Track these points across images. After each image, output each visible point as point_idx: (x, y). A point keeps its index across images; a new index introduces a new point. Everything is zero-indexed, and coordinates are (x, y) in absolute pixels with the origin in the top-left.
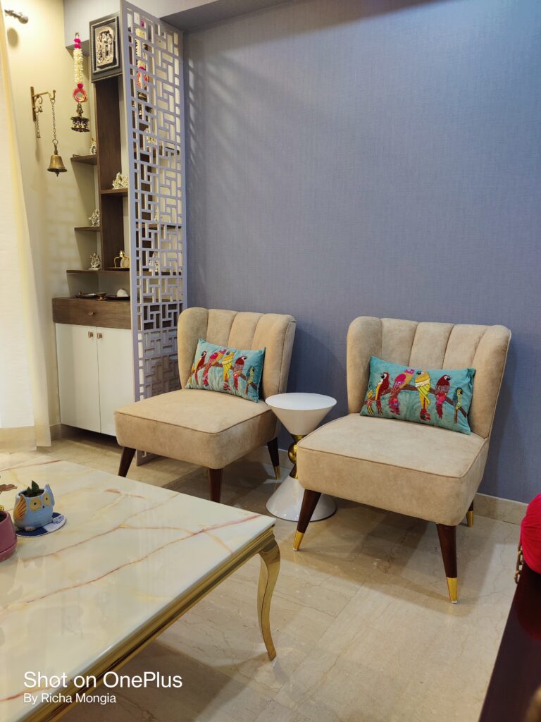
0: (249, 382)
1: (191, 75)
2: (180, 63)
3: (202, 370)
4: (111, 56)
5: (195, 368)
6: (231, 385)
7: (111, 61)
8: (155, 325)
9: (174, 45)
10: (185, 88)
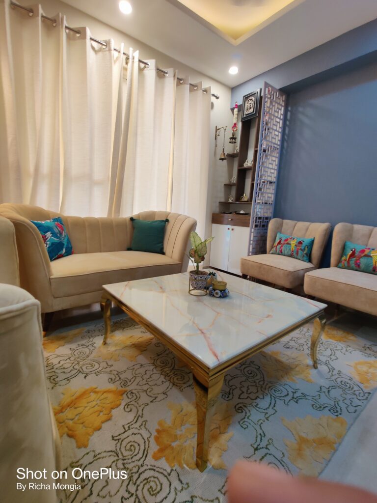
0: (304, 253)
1: (289, 114)
2: (284, 109)
3: (280, 246)
4: (253, 109)
5: (276, 245)
6: (294, 254)
7: (252, 111)
8: (259, 226)
9: (283, 101)
10: (285, 119)
